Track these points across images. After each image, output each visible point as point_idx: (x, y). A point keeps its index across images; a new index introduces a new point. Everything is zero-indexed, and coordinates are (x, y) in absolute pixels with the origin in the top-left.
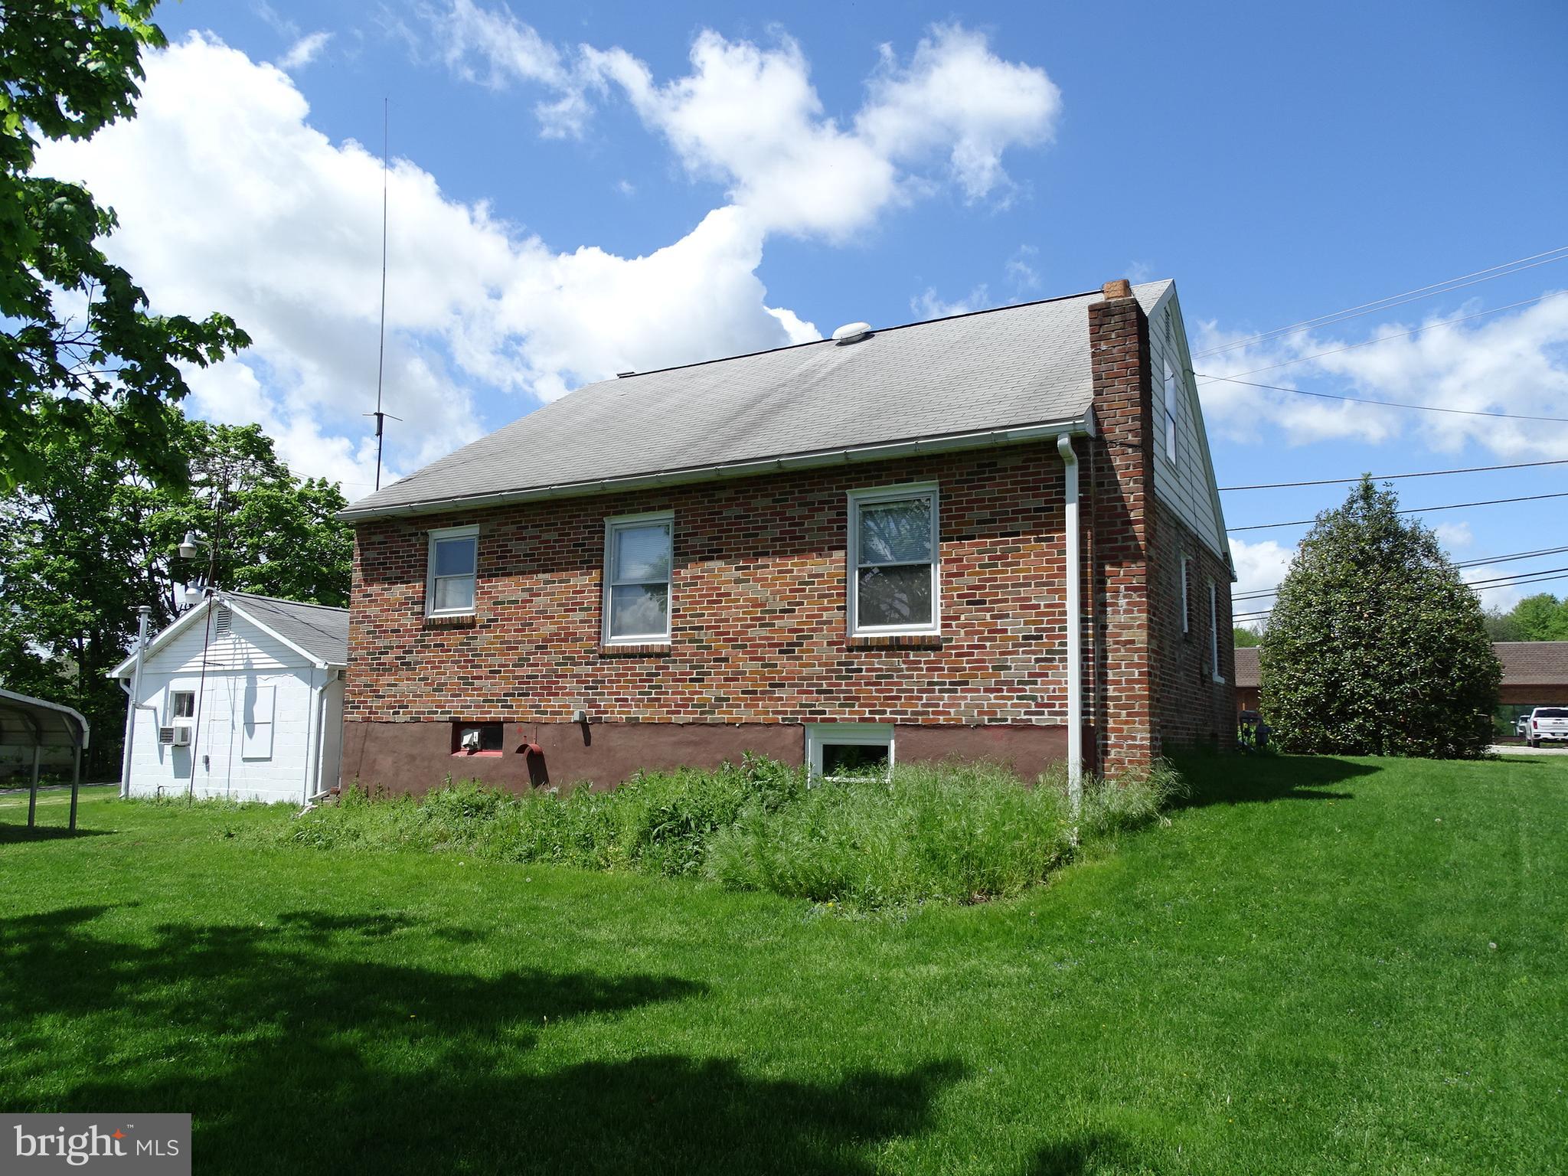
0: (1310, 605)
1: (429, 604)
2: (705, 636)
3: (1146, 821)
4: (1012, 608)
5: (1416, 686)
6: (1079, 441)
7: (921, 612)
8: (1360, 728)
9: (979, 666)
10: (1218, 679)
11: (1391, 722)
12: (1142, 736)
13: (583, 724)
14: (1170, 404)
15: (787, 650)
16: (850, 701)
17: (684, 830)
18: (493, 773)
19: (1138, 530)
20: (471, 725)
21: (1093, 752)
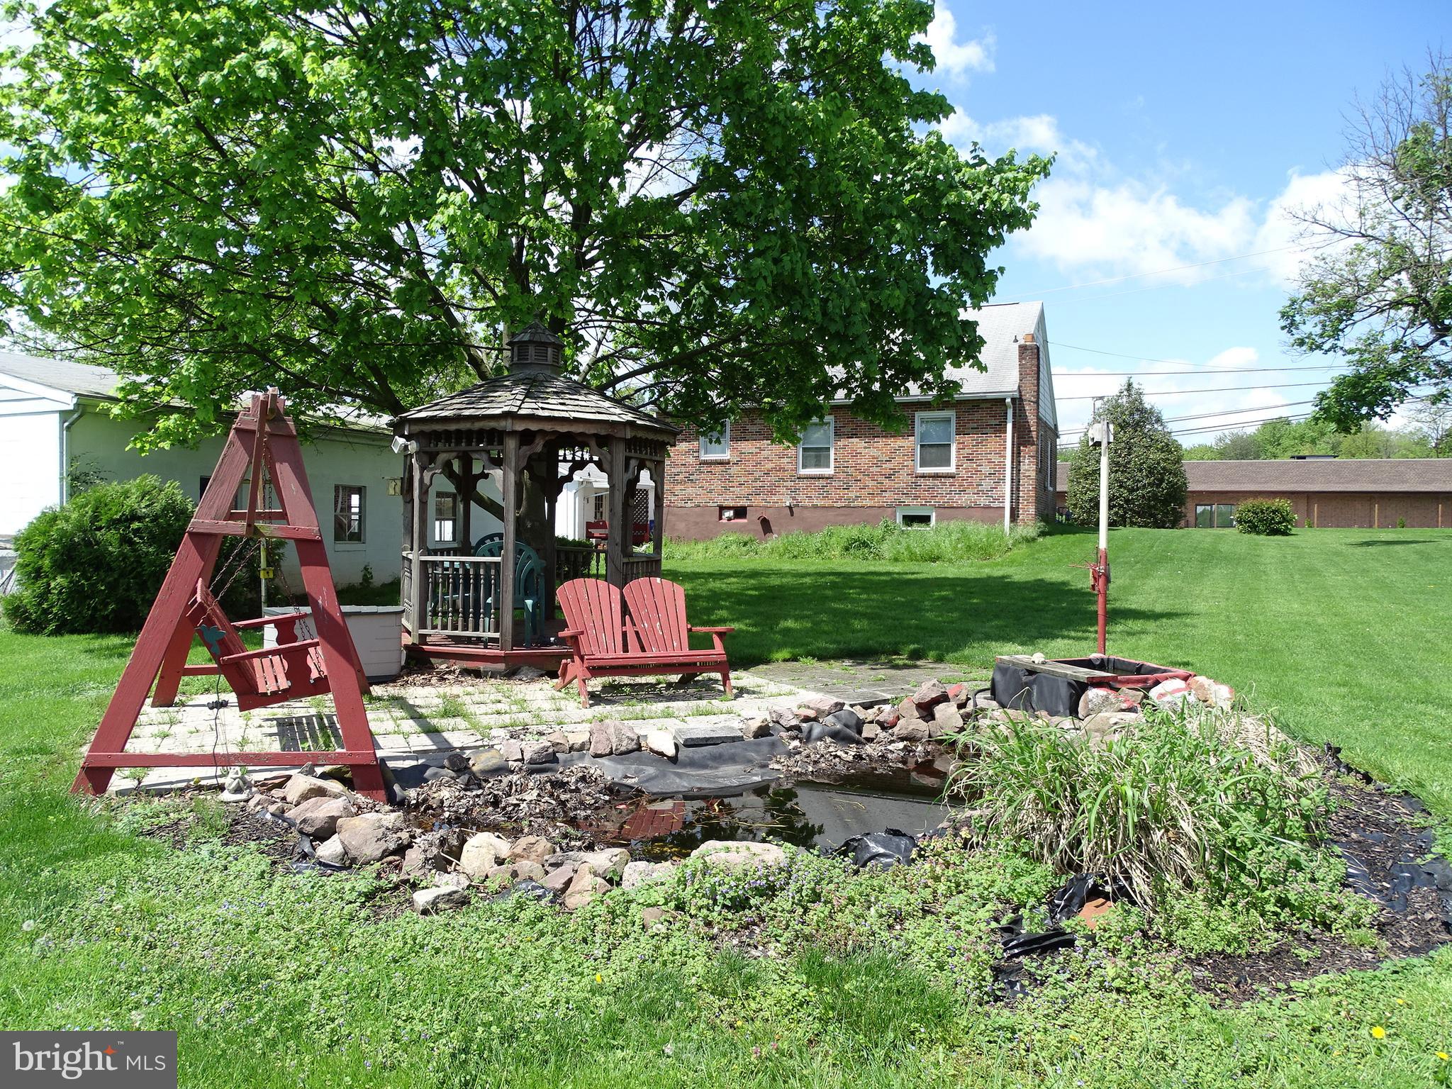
1: (702, 452)
2: (849, 470)
3: (1034, 540)
4: (984, 462)
5: (1145, 492)
6: (1013, 400)
7: (948, 463)
9: (971, 484)
10: (1051, 489)
12: (1032, 510)
13: (790, 508)
15: (889, 477)
16: (916, 497)
17: (865, 544)
18: (742, 529)
19: (1034, 434)
20: (729, 508)
21: (1014, 516)
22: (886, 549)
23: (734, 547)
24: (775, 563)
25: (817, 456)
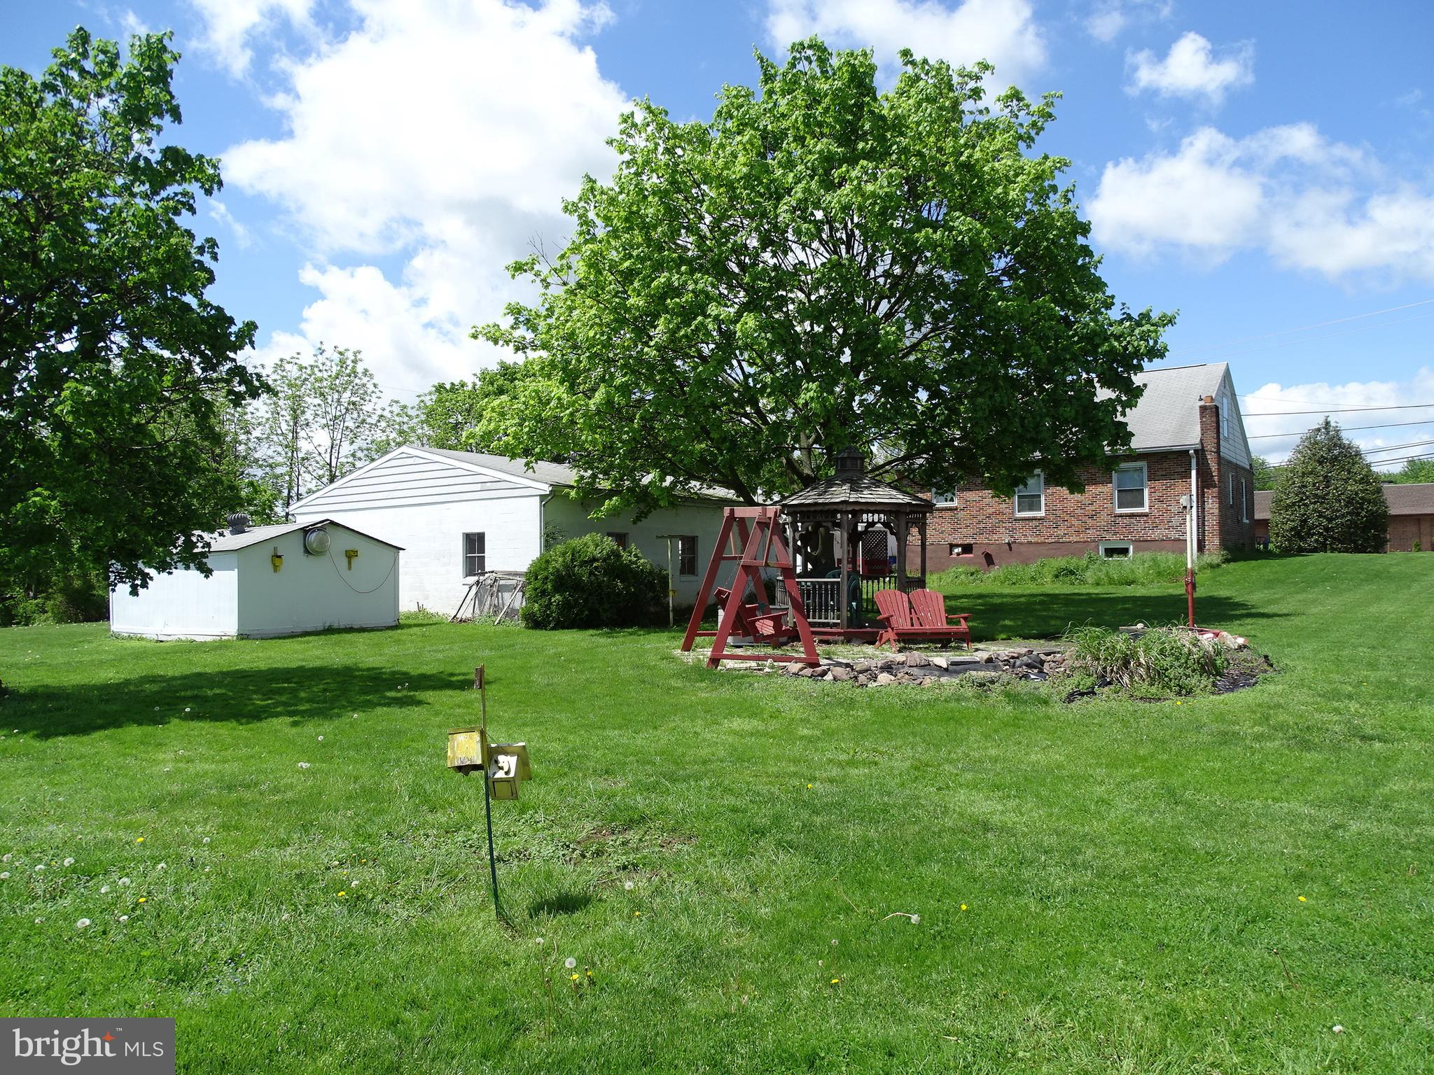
0: (1294, 483)
2: (1058, 513)
3: (1218, 565)
4: (1174, 504)
5: (1343, 521)
6: (1196, 451)
7: (1142, 505)
8: (1316, 541)
9: (1162, 521)
10: (1246, 521)
11: (1331, 537)
12: (1217, 542)
13: (1009, 544)
14: (1226, 415)
15: (1091, 517)
16: (1115, 533)
17: (1072, 573)
18: (969, 562)
19: (1216, 478)
20: (958, 546)
21: (1201, 547)
22: (1089, 576)
23: (963, 577)
24: (997, 589)
25: (1031, 502)
